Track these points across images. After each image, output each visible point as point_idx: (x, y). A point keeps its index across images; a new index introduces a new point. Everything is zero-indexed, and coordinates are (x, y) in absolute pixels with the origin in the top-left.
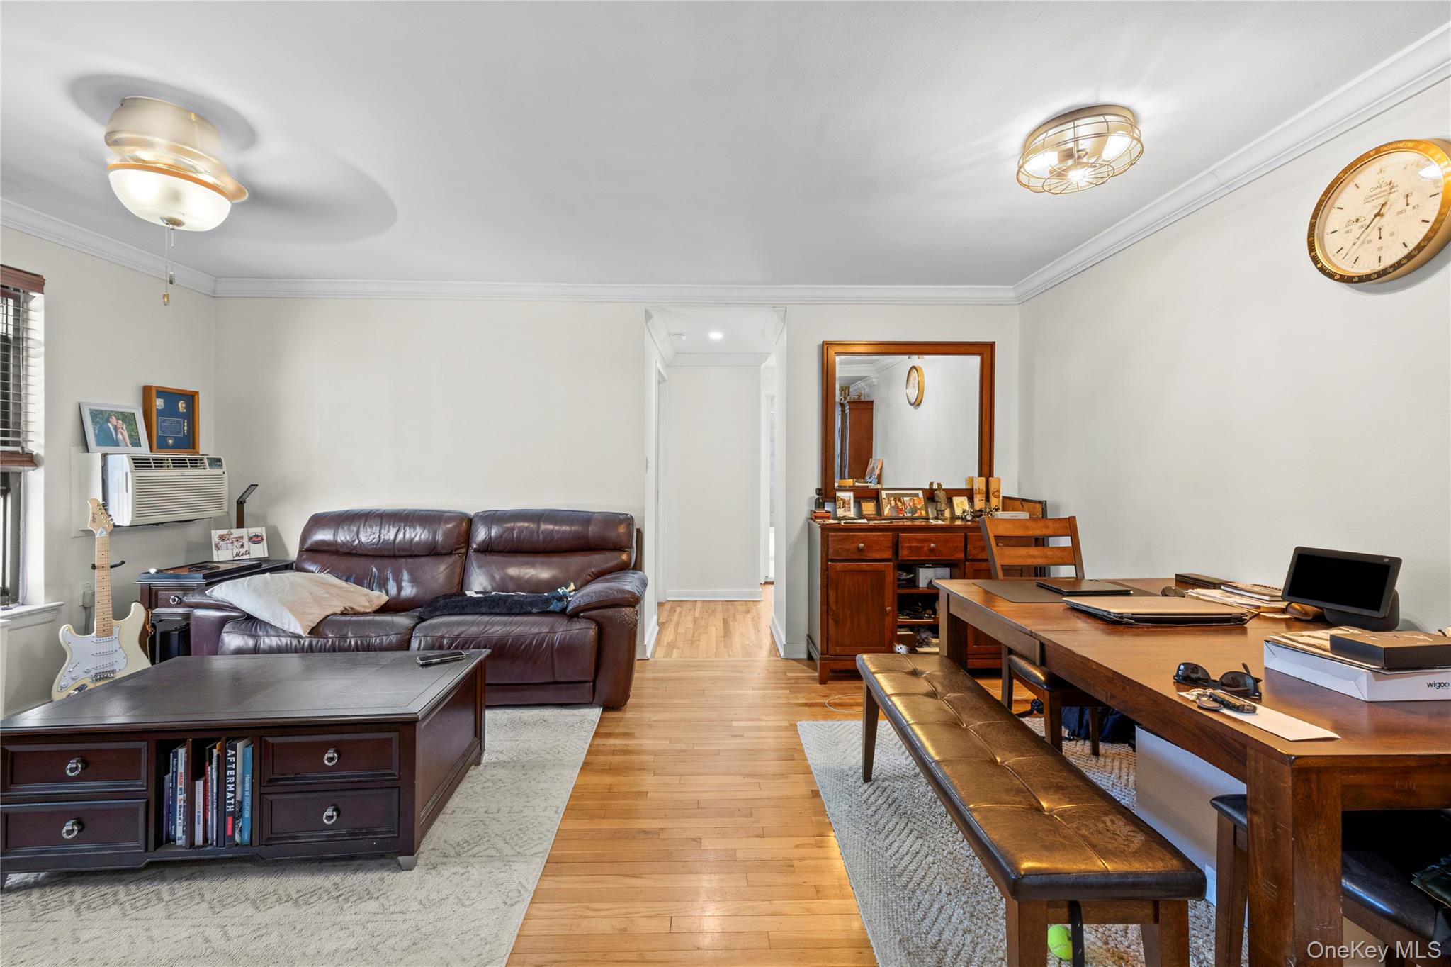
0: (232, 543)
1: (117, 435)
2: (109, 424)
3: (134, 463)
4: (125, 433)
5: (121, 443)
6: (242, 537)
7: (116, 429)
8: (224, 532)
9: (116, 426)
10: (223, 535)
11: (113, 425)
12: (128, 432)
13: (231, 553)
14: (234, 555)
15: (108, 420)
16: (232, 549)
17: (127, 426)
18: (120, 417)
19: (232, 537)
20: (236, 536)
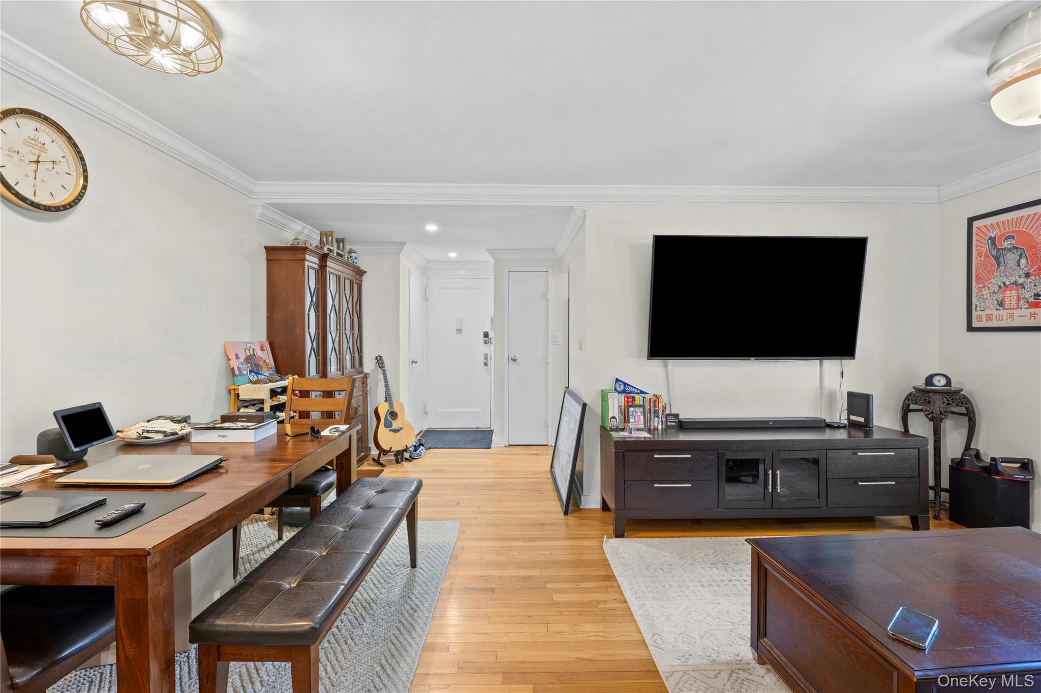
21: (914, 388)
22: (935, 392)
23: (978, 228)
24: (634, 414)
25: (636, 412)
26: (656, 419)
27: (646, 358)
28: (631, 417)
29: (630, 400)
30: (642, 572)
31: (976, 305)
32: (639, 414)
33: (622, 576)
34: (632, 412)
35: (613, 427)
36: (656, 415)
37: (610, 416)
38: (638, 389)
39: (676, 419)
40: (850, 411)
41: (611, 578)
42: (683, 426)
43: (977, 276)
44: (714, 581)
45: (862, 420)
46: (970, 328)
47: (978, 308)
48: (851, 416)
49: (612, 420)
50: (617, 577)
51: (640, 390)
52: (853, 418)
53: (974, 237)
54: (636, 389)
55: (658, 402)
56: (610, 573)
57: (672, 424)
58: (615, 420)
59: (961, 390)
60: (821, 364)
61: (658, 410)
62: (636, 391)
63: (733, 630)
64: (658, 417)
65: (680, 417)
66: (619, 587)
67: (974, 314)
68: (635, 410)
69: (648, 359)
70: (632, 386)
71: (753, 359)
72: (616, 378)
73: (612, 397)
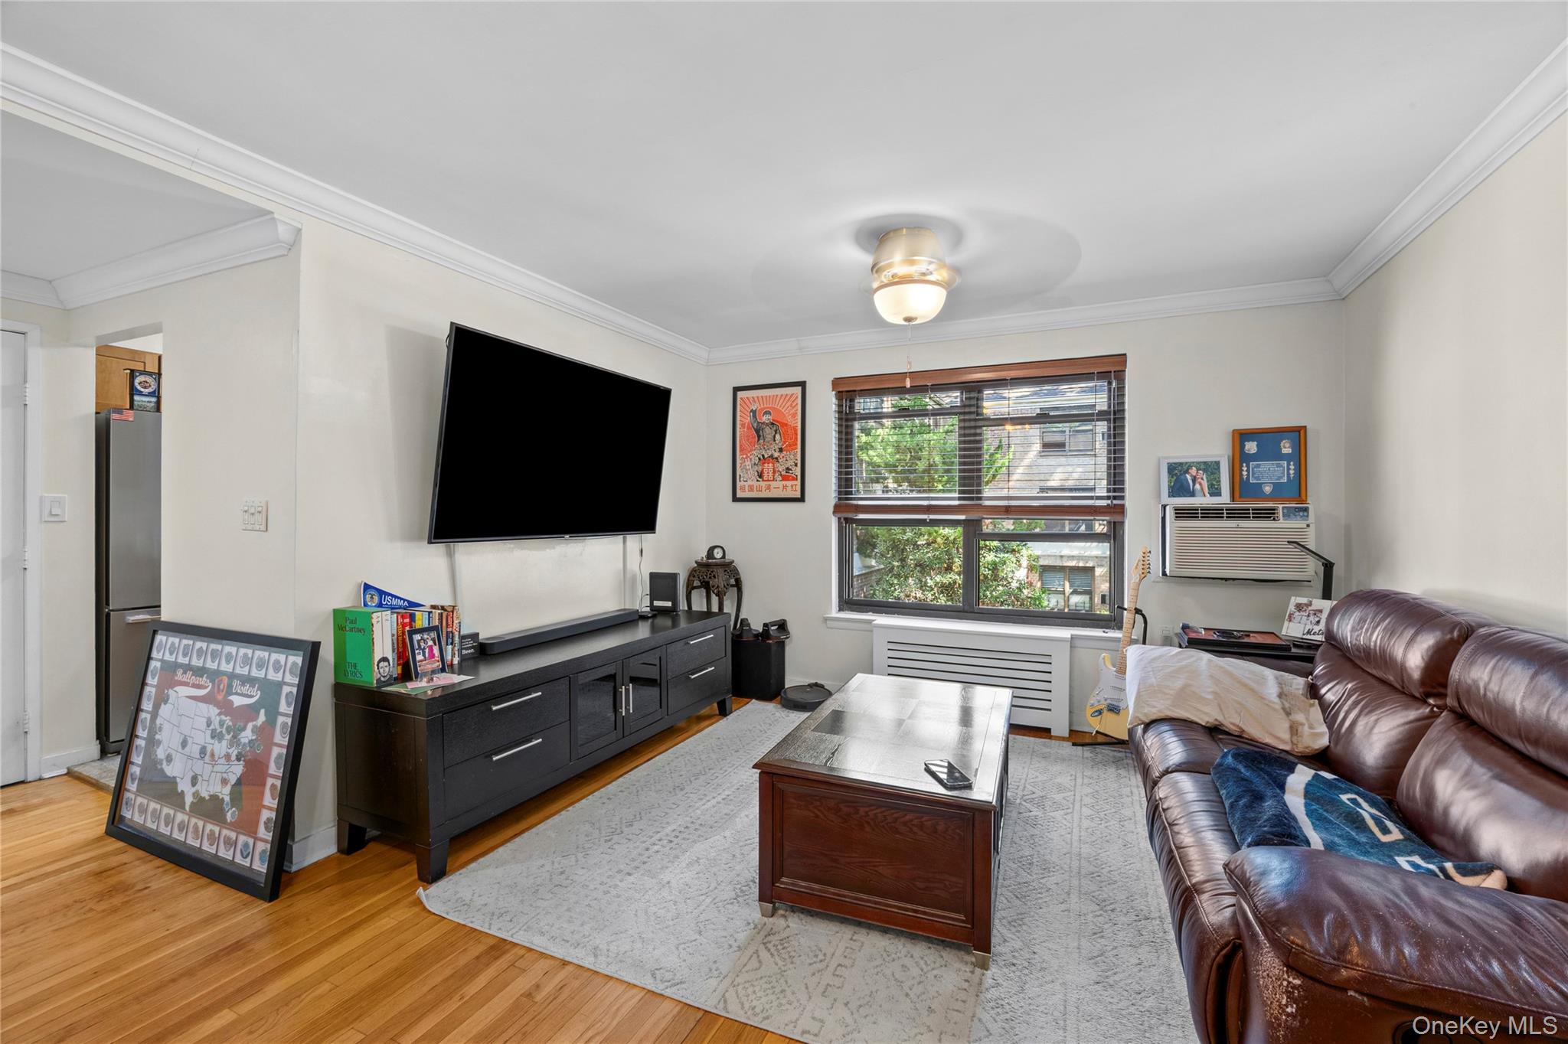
0: (1308, 616)
1: (1194, 485)
2: (1187, 475)
3: (1176, 513)
4: (1205, 484)
5: (1197, 493)
6: (1321, 611)
7: (1194, 480)
8: (1304, 600)
9: (1195, 477)
10: (1300, 604)
11: (1191, 476)
12: (1208, 482)
13: (1302, 629)
14: (1306, 631)
15: (1187, 472)
16: (1306, 624)
17: (1207, 475)
18: (1202, 467)
19: (1310, 608)
20: (1315, 608)
21: (696, 562)
22: (716, 565)
23: (741, 399)
24: (422, 645)
25: (424, 641)
26: (450, 647)
27: (426, 542)
28: (417, 652)
29: (407, 620)
30: (539, 907)
31: (740, 476)
32: (430, 643)
33: (517, 932)
34: (419, 641)
35: (382, 679)
36: (450, 641)
37: (377, 657)
38: (404, 600)
39: (474, 642)
40: (654, 595)
41: (500, 947)
42: (484, 652)
43: (741, 446)
44: (634, 860)
45: (669, 604)
46: (735, 499)
47: (742, 479)
48: (655, 602)
49: (381, 664)
50: (510, 939)
51: (408, 601)
52: (657, 603)
53: (738, 406)
54: (401, 599)
55: (452, 618)
56: (492, 942)
57: (469, 651)
58: (386, 664)
59: (733, 562)
60: (625, 541)
61: (452, 632)
62: (401, 603)
63: (714, 902)
64: (452, 644)
65: (481, 637)
66: (530, 950)
67: (739, 484)
68: (422, 639)
69: (430, 542)
70: (393, 596)
71: (567, 536)
72: (365, 583)
73: (380, 619)
